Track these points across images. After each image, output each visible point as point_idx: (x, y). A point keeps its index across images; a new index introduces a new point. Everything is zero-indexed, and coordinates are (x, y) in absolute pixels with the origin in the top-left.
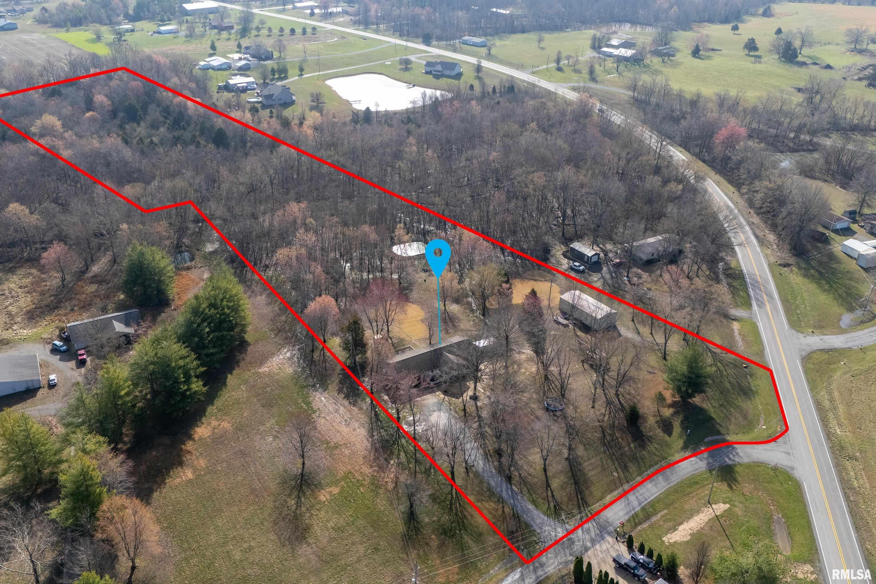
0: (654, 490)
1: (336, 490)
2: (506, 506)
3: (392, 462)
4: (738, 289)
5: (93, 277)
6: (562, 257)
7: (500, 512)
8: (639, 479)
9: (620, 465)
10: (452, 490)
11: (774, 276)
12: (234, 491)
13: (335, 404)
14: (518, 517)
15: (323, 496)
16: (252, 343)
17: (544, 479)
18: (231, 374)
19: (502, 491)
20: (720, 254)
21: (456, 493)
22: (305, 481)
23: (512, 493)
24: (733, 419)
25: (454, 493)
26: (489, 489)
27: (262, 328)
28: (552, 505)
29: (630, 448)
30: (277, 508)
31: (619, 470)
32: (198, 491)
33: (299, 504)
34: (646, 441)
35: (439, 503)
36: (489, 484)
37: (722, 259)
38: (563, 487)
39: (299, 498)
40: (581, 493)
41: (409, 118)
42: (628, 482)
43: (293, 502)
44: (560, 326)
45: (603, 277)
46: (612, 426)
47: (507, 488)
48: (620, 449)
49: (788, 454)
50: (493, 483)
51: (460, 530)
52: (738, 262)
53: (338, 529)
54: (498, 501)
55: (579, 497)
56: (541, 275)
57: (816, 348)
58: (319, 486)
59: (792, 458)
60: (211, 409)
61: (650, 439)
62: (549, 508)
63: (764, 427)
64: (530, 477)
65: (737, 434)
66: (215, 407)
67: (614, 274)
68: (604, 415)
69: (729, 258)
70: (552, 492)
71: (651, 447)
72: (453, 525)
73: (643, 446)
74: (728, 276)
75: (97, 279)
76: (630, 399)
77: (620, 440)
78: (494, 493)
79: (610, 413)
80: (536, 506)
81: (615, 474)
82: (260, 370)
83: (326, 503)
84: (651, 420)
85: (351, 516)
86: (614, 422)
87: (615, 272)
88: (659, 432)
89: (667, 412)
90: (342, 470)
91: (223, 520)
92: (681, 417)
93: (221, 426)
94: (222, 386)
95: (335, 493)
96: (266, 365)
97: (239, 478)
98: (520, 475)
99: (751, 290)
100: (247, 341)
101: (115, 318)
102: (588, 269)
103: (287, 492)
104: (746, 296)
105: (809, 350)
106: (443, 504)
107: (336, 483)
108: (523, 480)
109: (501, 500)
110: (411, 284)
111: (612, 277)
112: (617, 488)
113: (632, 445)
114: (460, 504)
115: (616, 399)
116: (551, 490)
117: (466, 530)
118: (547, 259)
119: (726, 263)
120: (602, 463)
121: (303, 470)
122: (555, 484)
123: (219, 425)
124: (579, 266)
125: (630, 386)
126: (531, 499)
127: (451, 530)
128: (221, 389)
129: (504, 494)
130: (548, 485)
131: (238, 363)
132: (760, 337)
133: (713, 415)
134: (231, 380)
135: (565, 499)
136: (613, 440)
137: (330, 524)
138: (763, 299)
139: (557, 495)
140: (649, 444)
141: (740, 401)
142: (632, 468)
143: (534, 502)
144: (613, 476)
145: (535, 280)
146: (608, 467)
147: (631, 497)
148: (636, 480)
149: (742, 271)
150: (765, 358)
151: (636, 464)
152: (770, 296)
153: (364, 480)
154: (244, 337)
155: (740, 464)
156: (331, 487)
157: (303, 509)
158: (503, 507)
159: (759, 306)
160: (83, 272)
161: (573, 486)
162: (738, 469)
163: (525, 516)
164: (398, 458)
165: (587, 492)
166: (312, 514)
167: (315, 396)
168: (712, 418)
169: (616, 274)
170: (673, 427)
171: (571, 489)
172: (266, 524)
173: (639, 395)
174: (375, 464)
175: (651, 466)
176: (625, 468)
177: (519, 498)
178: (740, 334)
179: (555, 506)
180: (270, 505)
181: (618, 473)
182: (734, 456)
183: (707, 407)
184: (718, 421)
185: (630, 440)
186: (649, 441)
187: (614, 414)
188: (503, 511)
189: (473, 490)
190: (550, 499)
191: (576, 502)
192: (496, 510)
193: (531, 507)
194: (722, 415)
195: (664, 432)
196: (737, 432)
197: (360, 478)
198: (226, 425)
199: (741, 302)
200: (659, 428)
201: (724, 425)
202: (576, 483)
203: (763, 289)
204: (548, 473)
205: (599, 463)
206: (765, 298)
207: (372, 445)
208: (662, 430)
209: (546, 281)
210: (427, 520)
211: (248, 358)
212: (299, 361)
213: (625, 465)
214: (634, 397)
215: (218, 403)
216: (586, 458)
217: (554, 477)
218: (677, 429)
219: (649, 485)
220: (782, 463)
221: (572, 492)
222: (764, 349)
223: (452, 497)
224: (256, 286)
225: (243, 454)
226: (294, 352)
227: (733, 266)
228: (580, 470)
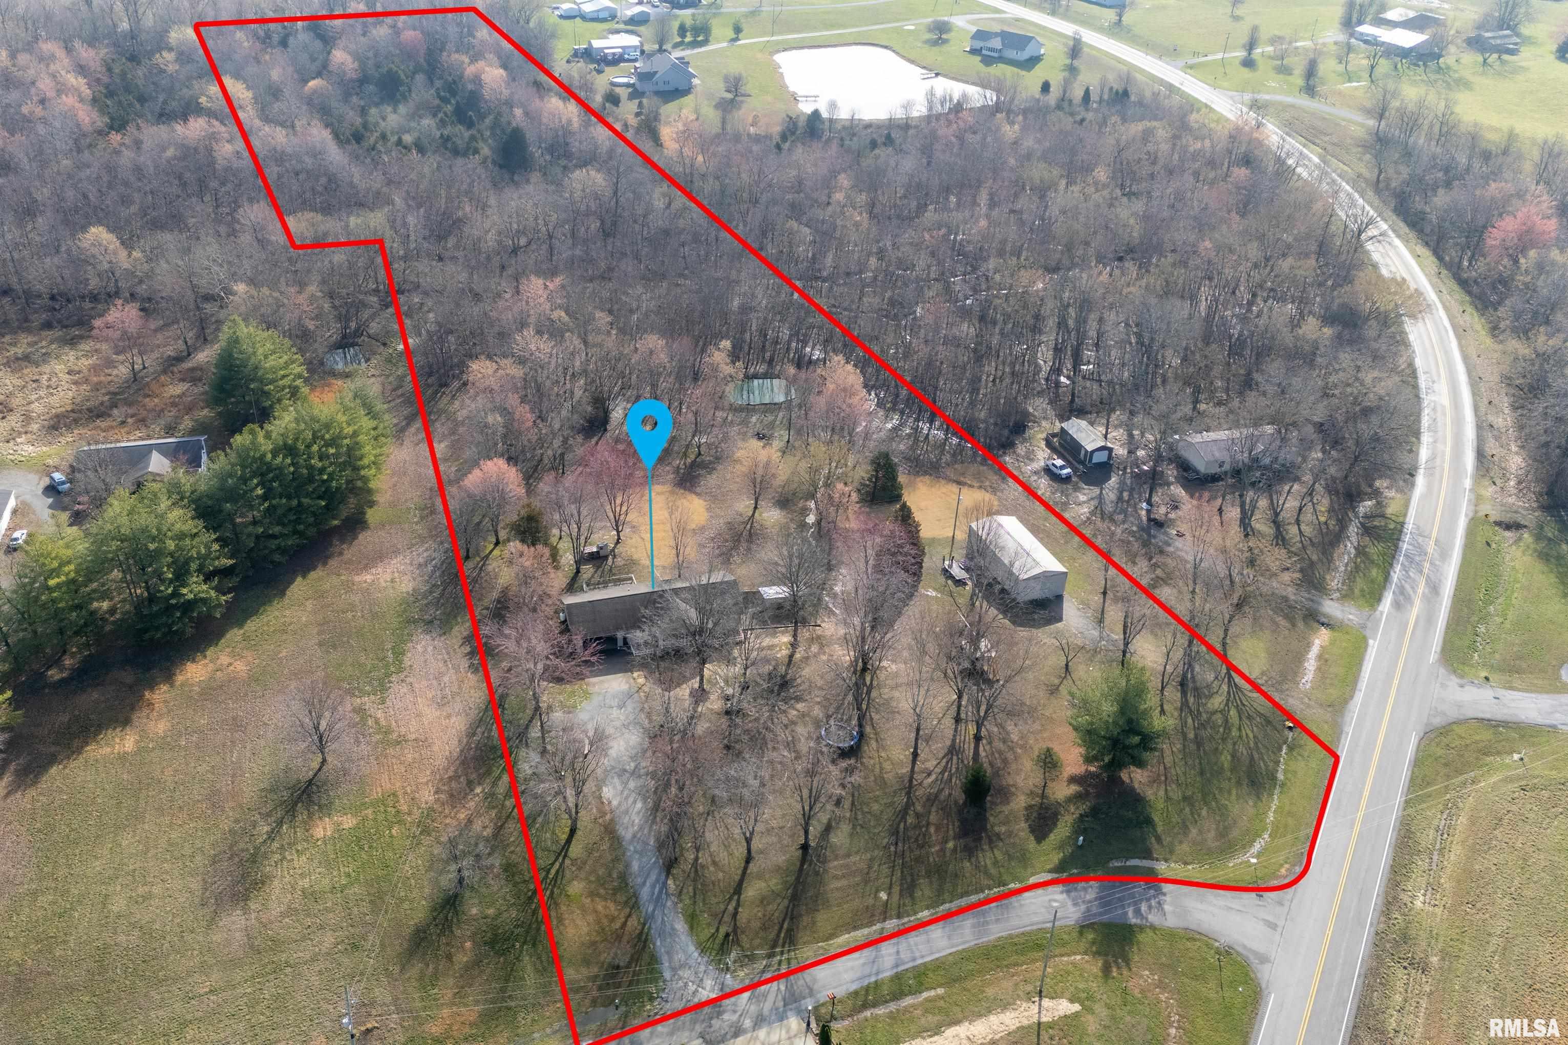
0: (944, 943)
1: (349, 822)
2: (634, 917)
3: (478, 790)
4: (1373, 562)
5: (193, 369)
6: (1043, 444)
7: (617, 925)
8: (925, 915)
9: (903, 878)
10: (553, 864)
11: (1469, 545)
12: (181, 788)
13: (445, 662)
14: (646, 940)
15: (323, 829)
16: (372, 526)
17: (737, 878)
18: (304, 577)
19: (644, 883)
20: (1378, 483)
21: (557, 872)
22: (309, 795)
23: (660, 892)
24: (1194, 831)
25: (553, 871)
26: (623, 877)
27: (406, 501)
28: (723, 930)
29: (943, 850)
30: (235, 833)
31: (896, 889)
32: (125, 776)
33: (271, 836)
34: (985, 840)
35: (515, 885)
36: (628, 866)
37: (1376, 493)
38: (763, 901)
39: (280, 823)
40: (792, 919)
41: (888, 137)
42: (899, 917)
43: (266, 829)
44: (950, 582)
45: (1100, 497)
46: (932, 799)
47: (657, 881)
48: (921, 847)
49: (1273, 926)
50: (635, 866)
51: (525, 943)
52: (1407, 505)
53: (311, 895)
54: (626, 903)
55: (785, 926)
56: (978, 476)
57: (1471, 714)
58: (326, 809)
59: (1277, 937)
60: (234, 635)
61: (994, 839)
62: (713, 936)
63: (1254, 861)
64: (712, 869)
65: (1186, 863)
66: (242, 632)
67: (1126, 495)
68: (929, 775)
69: (1391, 494)
70: (738, 904)
71: (986, 858)
72: (517, 931)
73: (970, 851)
74: (1367, 530)
75: (193, 376)
76: (1000, 753)
77: (932, 830)
78: (627, 885)
79: (942, 773)
80: (691, 928)
81: (883, 896)
82: (357, 579)
83: (319, 843)
84: (1020, 802)
85: (348, 875)
86: (941, 791)
87: (1131, 491)
88: (1022, 828)
89: (1062, 791)
90: (384, 783)
91: (134, 836)
92: (1084, 807)
93: (231, 668)
94: (275, 595)
95: (346, 826)
96: (373, 570)
97: (203, 768)
98: (697, 859)
99: (1398, 568)
100: (365, 522)
101: (160, 448)
102: (1079, 477)
103: (270, 807)
104: (1380, 578)
105: (1454, 714)
106: (522, 886)
107: (355, 810)
108: (696, 871)
109: (632, 903)
110: (718, 459)
111: (1120, 499)
112: (870, 924)
113: (950, 845)
114: (552, 892)
115: (972, 746)
116: (738, 901)
117: (534, 945)
118: (1008, 445)
119: (1379, 503)
120: (870, 867)
121: (315, 775)
122: (751, 891)
123: (230, 664)
124: (1062, 468)
125: (1016, 725)
126: (690, 911)
127: (508, 939)
128: (270, 601)
129: (645, 893)
130: (738, 889)
131: (325, 560)
132: (1359, 670)
133: (1156, 818)
134: (299, 587)
135: (756, 924)
136: (917, 827)
137: (305, 883)
138: (1415, 592)
139: (744, 915)
140: (986, 847)
141: (1233, 797)
142: (925, 889)
143: (692, 920)
144: (876, 897)
145: (959, 483)
146: (877, 879)
147: (887, 949)
148: (920, 915)
149: (1402, 524)
150: (1343, 715)
151: (935, 886)
152: (1434, 589)
153: (410, 813)
154: (364, 513)
155: (1153, 928)
156: (346, 814)
157: (276, 845)
158: (629, 916)
159: (1397, 605)
160: (179, 359)
161: (786, 902)
162: (1143, 938)
163: (658, 943)
164: (494, 784)
165: (805, 920)
166: (284, 858)
167: (422, 640)
168: (1149, 821)
169: (1131, 495)
170: (1055, 825)
171: (777, 908)
172: (198, 858)
173: (1022, 747)
174: (446, 788)
175: (967, 894)
176: (909, 889)
177: (669, 903)
178: (1320, 657)
179: (727, 935)
180: (226, 825)
181: (889, 894)
182: (1150, 907)
183: (1152, 798)
184: (1160, 829)
185: (951, 833)
186: (991, 841)
187: (951, 776)
188: (624, 924)
189: (594, 871)
190: (727, 918)
191: (772, 936)
192: (613, 919)
193: (680, 926)
194: (1175, 819)
195: (1033, 830)
196: (1190, 859)
197: (405, 808)
198: (240, 667)
199: (1362, 591)
200: (1027, 820)
201: (1166, 840)
202: (795, 898)
203: (1426, 571)
204: (751, 865)
205: (863, 866)
206: (1422, 588)
207: (462, 751)
208: (1030, 826)
209: (980, 487)
210: (474, 911)
211: (348, 555)
212: (433, 572)
213: (913, 880)
214: (1011, 749)
215: (251, 625)
216: (841, 852)
217: (760, 876)
218: (1063, 830)
219: (936, 932)
220: (1246, 943)
221: (776, 914)
222: (1352, 697)
223: (547, 877)
224: (443, 424)
225: (236, 725)
226: (434, 555)
227: (1390, 510)
228: (817, 873)
